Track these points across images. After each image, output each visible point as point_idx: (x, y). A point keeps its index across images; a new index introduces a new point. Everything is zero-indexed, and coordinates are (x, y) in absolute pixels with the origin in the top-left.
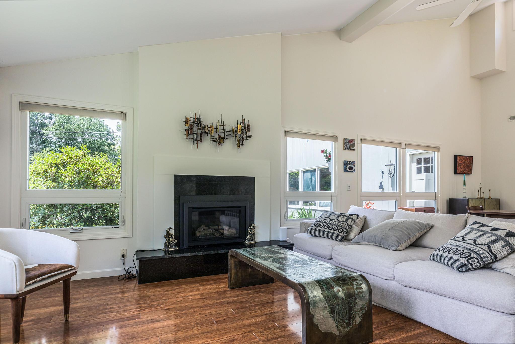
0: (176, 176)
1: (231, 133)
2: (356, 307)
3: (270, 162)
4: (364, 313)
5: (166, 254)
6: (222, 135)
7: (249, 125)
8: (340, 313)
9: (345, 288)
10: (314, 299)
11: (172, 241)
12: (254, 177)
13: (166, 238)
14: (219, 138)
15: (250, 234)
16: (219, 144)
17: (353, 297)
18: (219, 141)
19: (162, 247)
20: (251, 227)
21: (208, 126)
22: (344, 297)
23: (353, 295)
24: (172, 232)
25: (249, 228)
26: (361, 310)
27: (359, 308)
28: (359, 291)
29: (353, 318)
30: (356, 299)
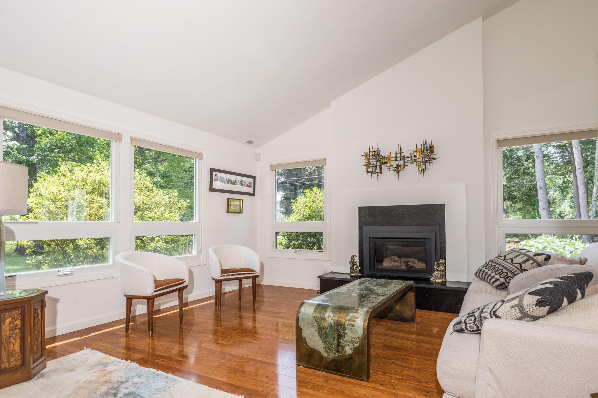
0: (360, 208)
1: (409, 159)
2: (346, 337)
3: (466, 185)
4: (356, 347)
5: (351, 278)
6: (401, 163)
7: (433, 146)
8: (328, 336)
9: (337, 316)
10: (304, 316)
11: (355, 268)
12: (445, 204)
13: (350, 264)
14: (398, 166)
15: (437, 270)
16: (398, 173)
17: (343, 327)
18: (398, 170)
19: (349, 272)
20: (439, 263)
21: (384, 156)
22: (332, 323)
23: (343, 324)
24: (357, 259)
25: (436, 263)
26: (352, 342)
27: (350, 340)
28: (351, 324)
29: (341, 347)
30: (346, 329)
